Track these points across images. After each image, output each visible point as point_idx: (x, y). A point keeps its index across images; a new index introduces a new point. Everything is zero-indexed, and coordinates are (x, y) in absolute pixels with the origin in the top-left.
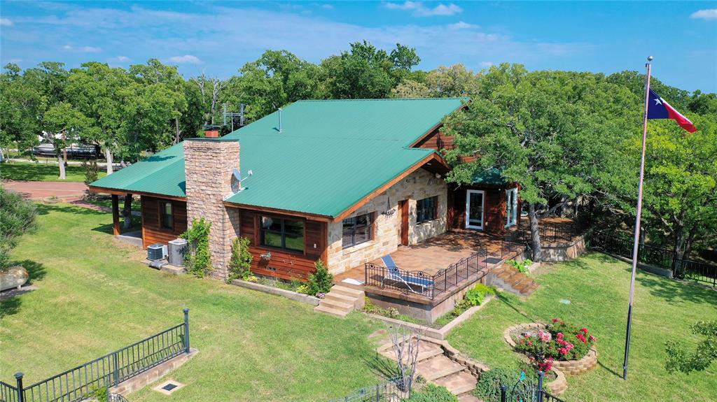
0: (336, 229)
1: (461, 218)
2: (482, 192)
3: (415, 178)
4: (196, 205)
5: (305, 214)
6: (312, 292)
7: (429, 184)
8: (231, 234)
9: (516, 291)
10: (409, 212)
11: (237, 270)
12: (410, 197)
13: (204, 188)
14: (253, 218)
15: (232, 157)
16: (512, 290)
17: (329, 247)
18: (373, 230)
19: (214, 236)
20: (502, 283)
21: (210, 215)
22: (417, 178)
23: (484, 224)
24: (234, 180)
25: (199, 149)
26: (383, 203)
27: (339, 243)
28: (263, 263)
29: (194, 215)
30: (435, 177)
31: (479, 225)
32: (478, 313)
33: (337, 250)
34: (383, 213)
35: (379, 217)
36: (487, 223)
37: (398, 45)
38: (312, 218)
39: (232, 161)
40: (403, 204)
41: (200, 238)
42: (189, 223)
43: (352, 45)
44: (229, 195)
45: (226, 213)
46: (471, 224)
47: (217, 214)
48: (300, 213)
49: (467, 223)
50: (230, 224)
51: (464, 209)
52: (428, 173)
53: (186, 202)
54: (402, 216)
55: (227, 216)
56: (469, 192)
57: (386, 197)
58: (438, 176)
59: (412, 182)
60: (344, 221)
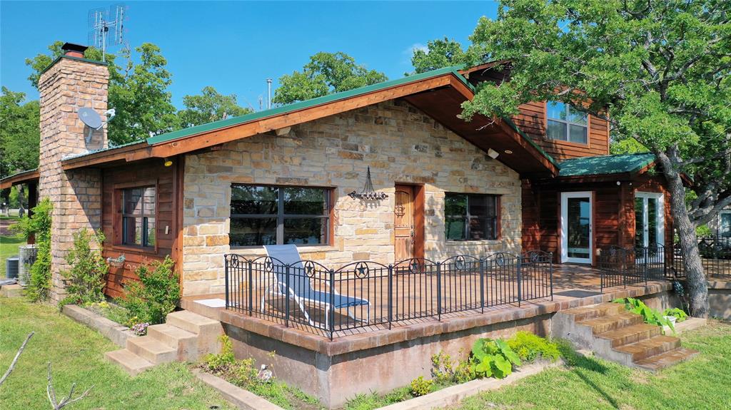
1: (552, 245)
2: (587, 195)
3: (438, 148)
7: (473, 167)
8: (79, 223)
10: (427, 207)
12: (431, 180)
13: (51, 146)
15: (90, 90)
17: (186, 230)
19: (54, 228)
21: (53, 192)
22: (444, 149)
23: (594, 252)
25: (49, 83)
26: (354, 175)
28: (118, 276)
31: (586, 256)
33: (213, 241)
34: (353, 195)
35: (340, 199)
36: (598, 251)
38: (131, 157)
39: (88, 97)
44: (79, 151)
45: (68, 184)
46: (569, 255)
47: (58, 187)
51: (555, 225)
52: (473, 148)
53: (40, 177)
54: (414, 215)
55: (71, 191)
56: (565, 197)
57: (361, 167)
58: (493, 154)
59: (431, 153)
60: (233, 185)
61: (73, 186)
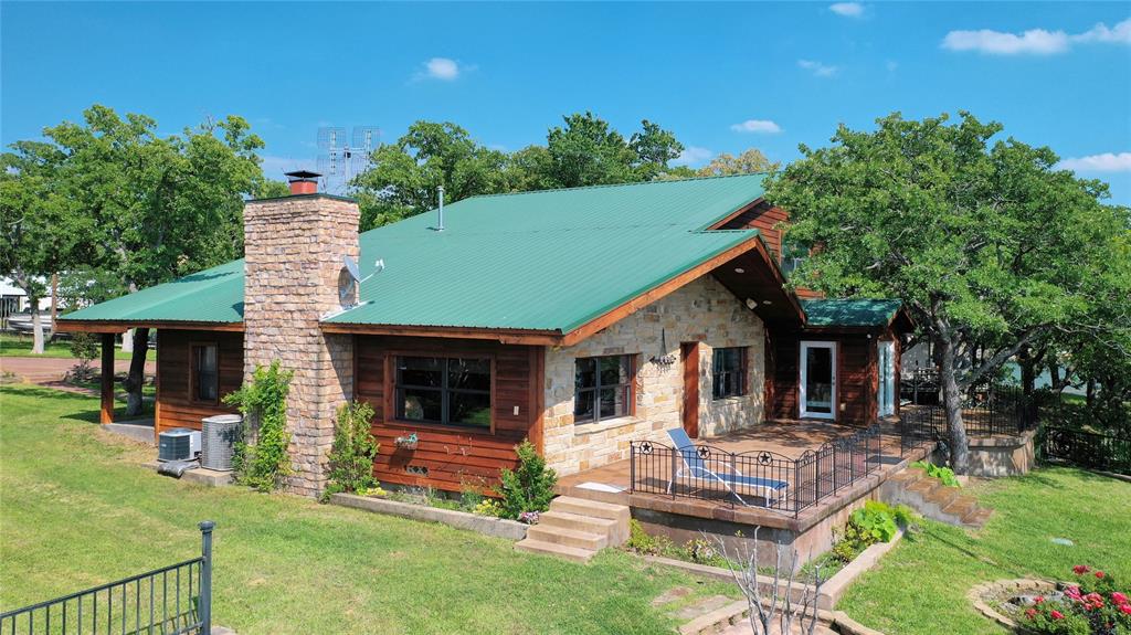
0: (561, 376)
1: (789, 398)
2: (832, 345)
3: (709, 302)
4: (263, 338)
5: (498, 331)
6: (510, 510)
7: (733, 319)
8: (334, 394)
9: (951, 517)
10: (700, 369)
11: (343, 473)
12: (702, 337)
13: (281, 298)
14: (382, 362)
15: (343, 233)
16: (942, 516)
17: (547, 412)
18: (632, 394)
19: (297, 400)
20: (919, 501)
21: (291, 356)
22: (714, 302)
23: (838, 407)
24: (346, 279)
25: (275, 218)
26: (653, 339)
27: (568, 407)
28: (401, 457)
29: (258, 360)
30: (744, 306)
31: (827, 410)
32: (887, 556)
33: (564, 422)
34: (653, 360)
35: (645, 366)
36: (843, 406)
37: (644, 122)
38: (513, 340)
39: (342, 242)
40: (688, 349)
41: (270, 402)
42: (248, 376)
43: (567, 120)
44: (333, 311)
45: (325, 348)
46: (809, 409)
47: (305, 352)
48: (486, 330)
49: (802, 409)
50: (333, 373)
51: (794, 378)
52: (733, 297)
53: (243, 333)
54: (685, 377)
55: (327, 356)
56: (804, 346)
57: (659, 327)
58: (752, 305)
59: (704, 307)
60: (578, 361)
61: (330, 352)
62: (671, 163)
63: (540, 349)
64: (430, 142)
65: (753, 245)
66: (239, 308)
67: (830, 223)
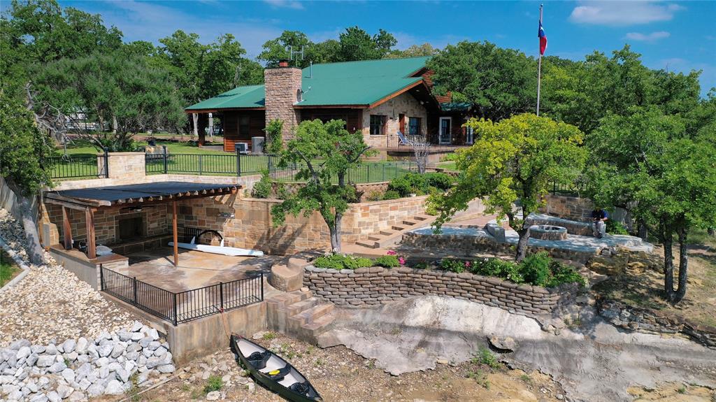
0: (366, 119)
2: (450, 118)
4: (272, 111)
5: (351, 105)
7: (416, 108)
10: (405, 122)
12: (406, 113)
13: (279, 99)
15: (298, 78)
17: (363, 129)
18: (385, 128)
19: (286, 129)
21: (283, 116)
22: (409, 101)
24: (299, 93)
25: (276, 74)
26: (391, 112)
27: (368, 129)
29: (270, 118)
30: (420, 104)
31: (449, 141)
33: (367, 133)
34: (391, 118)
35: (388, 120)
37: (380, 30)
38: (355, 108)
40: (401, 117)
41: (275, 133)
42: (267, 123)
43: (347, 30)
44: (296, 102)
45: (294, 114)
46: (442, 141)
47: (288, 115)
48: (347, 105)
49: (440, 140)
52: (416, 100)
53: (264, 112)
54: (400, 125)
55: (295, 116)
56: (441, 119)
57: (393, 108)
58: (422, 103)
59: (406, 103)
60: (371, 115)
61: (296, 114)
62: (392, 48)
63: (361, 110)
64: (291, 40)
65: (421, 82)
66: (263, 102)
67: (444, 75)
